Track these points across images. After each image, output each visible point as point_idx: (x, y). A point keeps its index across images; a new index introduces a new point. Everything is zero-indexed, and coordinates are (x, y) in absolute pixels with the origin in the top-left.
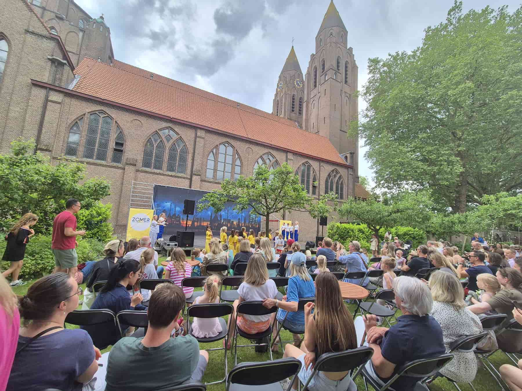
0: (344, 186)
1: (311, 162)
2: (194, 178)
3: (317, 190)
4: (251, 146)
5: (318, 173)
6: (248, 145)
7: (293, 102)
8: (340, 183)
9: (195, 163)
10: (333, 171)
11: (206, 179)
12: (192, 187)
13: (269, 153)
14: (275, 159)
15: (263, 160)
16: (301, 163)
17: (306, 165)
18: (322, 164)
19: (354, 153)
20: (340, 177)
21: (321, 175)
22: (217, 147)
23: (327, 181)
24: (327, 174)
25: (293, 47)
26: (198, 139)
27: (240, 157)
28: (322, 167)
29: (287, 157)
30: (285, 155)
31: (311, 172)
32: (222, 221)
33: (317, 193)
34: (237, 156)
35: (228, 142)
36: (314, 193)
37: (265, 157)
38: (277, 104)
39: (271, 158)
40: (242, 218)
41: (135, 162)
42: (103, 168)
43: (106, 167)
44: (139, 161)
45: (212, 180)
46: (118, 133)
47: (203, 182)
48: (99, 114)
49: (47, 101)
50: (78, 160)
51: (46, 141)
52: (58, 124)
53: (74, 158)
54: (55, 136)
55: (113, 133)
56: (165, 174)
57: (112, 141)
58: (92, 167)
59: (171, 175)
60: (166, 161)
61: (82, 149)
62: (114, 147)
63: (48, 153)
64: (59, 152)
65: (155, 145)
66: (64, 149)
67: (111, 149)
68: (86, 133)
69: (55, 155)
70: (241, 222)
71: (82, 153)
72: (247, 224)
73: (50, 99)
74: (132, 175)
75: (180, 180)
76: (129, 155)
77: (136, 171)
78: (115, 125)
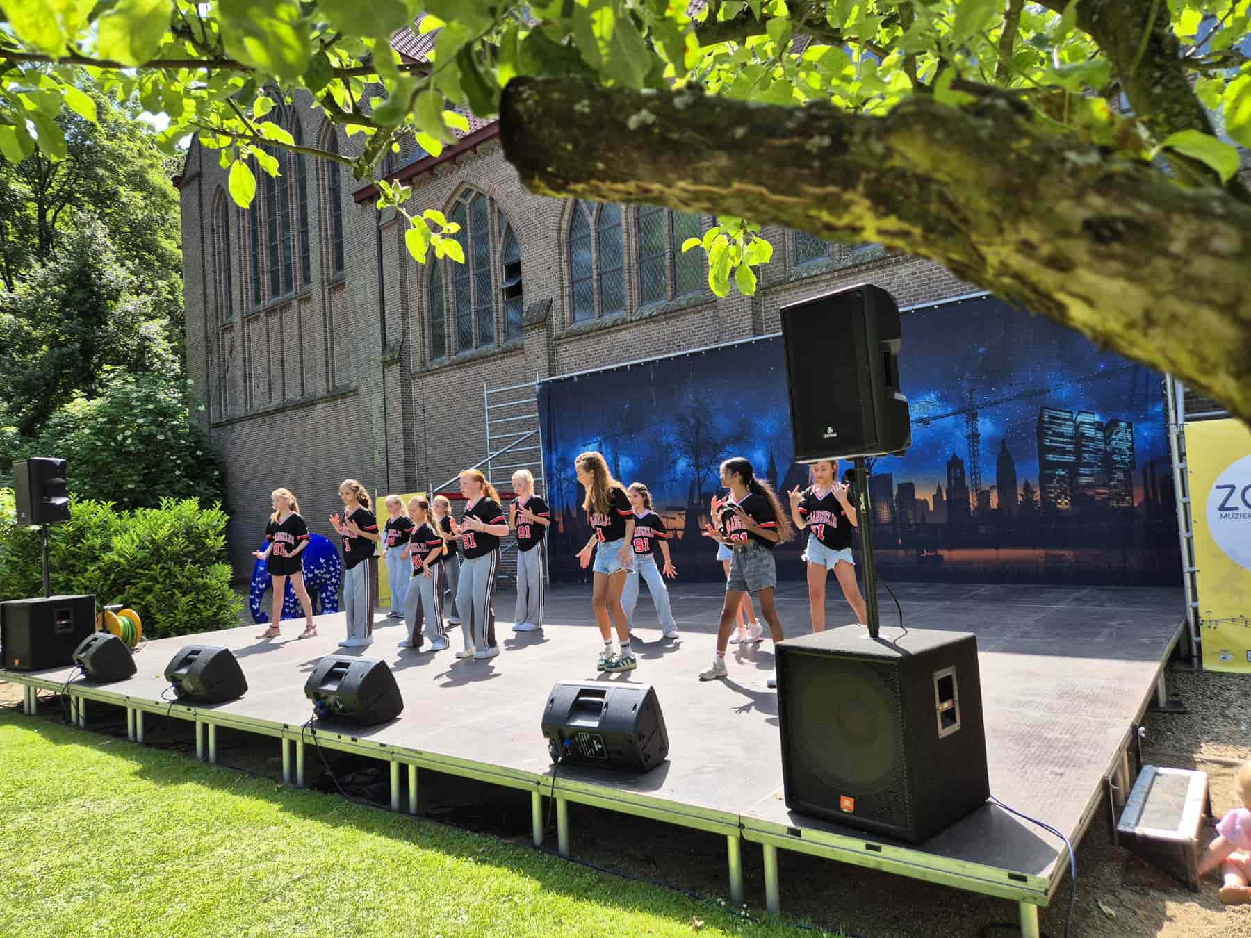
40: (974, 455)
41: (543, 313)
42: (490, 367)
43: (494, 360)
44: (557, 304)
45: (825, 263)
46: (503, 231)
47: (779, 292)
48: (461, 200)
49: (380, 231)
50: (447, 363)
51: (394, 336)
52: (402, 283)
53: (444, 359)
54: (404, 317)
55: (493, 240)
56: (631, 322)
57: (495, 271)
58: (471, 371)
59: (650, 316)
60: (629, 263)
61: (450, 329)
62: (501, 286)
63: (396, 368)
64: (418, 357)
65: (591, 220)
66: (427, 342)
67: (496, 295)
68: (449, 277)
69: (415, 367)
70: (976, 485)
71: (452, 339)
72: (1027, 488)
73: (382, 222)
74: (542, 363)
75: (682, 324)
76: (532, 295)
77: (553, 343)
78: (493, 212)
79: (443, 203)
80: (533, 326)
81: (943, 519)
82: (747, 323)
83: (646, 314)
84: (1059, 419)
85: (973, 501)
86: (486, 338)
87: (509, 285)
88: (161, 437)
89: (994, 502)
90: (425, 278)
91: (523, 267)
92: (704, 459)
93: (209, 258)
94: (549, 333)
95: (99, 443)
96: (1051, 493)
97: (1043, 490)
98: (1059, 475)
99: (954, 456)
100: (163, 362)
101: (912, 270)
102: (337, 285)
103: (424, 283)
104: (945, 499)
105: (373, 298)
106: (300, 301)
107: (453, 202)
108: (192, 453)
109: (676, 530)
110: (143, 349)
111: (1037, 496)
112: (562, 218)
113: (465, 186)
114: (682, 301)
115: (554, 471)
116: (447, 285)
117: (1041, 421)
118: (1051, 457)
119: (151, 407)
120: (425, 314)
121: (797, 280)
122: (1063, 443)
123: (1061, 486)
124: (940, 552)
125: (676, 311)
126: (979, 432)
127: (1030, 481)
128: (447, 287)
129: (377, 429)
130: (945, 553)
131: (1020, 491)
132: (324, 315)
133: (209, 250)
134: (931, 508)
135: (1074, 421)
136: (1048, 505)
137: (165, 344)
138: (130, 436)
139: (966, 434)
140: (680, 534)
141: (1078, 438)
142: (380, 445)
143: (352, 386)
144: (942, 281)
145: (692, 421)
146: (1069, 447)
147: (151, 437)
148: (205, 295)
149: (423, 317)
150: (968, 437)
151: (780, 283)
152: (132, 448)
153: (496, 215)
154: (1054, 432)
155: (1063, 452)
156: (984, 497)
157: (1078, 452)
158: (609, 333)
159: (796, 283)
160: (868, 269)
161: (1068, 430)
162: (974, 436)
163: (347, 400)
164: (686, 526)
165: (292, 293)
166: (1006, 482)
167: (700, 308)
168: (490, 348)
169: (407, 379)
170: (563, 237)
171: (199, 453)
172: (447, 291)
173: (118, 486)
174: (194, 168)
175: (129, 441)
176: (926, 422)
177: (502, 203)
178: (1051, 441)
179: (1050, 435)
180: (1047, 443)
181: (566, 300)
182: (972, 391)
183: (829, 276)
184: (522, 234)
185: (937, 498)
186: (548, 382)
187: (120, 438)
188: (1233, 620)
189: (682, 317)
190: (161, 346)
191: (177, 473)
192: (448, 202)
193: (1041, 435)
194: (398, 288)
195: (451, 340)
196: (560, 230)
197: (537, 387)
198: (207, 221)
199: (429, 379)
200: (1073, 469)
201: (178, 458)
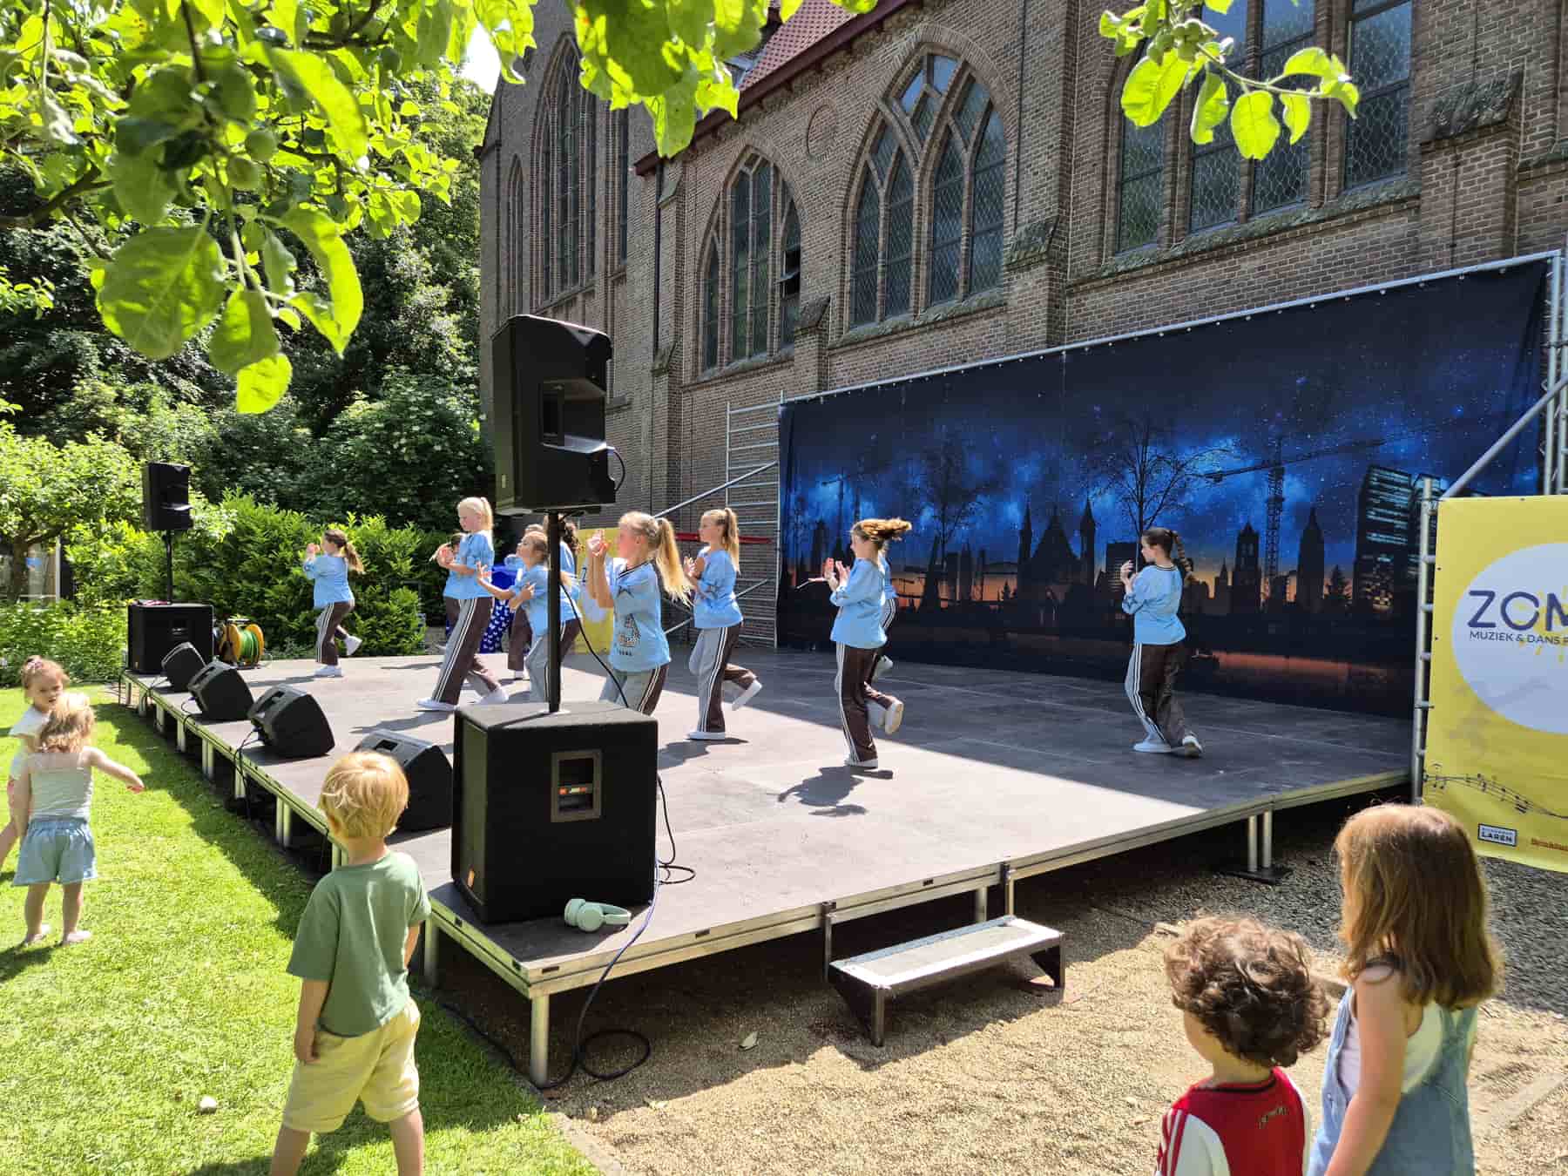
40: (1273, 527)
41: (816, 316)
42: (761, 381)
43: (766, 373)
44: (835, 302)
45: (1151, 252)
46: (787, 210)
47: (1088, 291)
48: (746, 170)
49: (659, 210)
50: (717, 374)
51: (666, 340)
52: (677, 274)
53: (715, 371)
54: (678, 316)
55: (775, 220)
56: (914, 328)
57: (774, 260)
58: (741, 385)
59: (935, 322)
60: (918, 250)
61: (724, 332)
62: (779, 279)
63: (665, 377)
64: (689, 367)
65: (882, 193)
66: (700, 347)
67: (773, 291)
68: (728, 267)
69: (686, 378)
70: (1272, 569)
71: (726, 345)
72: (1337, 577)
73: (662, 199)
74: (812, 378)
75: (972, 332)
76: (811, 291)
77: (825, 356)
78: (776, 184)
79: (726, 172)
80: (806, 331)
81: (1223, 611)
82: (1041, 331)
83: (931, 319)
84: (1392, 483)
85: (1265, 589)
86: (760, 344)
87: (789, 277)
88: (438, 448)
89: (1291, 593)
90: (703, 269)
91: (803, 256)
92: (953, 509)
93: (503, 243)
94: (822, 341)
95: (375, 451)
96: (1369, 587)
97: (1358, 579)
98: (1382, 562)
99: (1249, 528)
100: (455, 364)
101: (1258, 263)
102: (620, 278)
103: (702, 274)
104: (1230, 584)
105: (649, 293)
106: (585, 295)
107: (737, 172)
108: (472, 469)
109: (913, 597)
110: (434, 349)
111: (1348, 591)
112: (848, 191)
113: (752, 151)
114: (974, 302)
115: (792, 513)
116: (724, 277)
117: (1367, 486)
118: (1374, 537)
119: (429, 413)
120: (701, 313)
121: (1110, 275)
122: (1392, 517)
123: (1383, 578)
124: (1216, 654)
125: (965, 315)
126: (1284, 494)
127: (1342, 569)
128: (724, 280)
129: (644, 451)
130: (1223, 657)
131: (1327, 580)
132: (606, 313)
133: (504, 233)
134: (1212, 594)
135: (1411, 488)
136: (1363, 603)
137: (460, 343)
138: (406, 445)
139: (1266, 496)
140: (917, 602)
141: (1414, 513)
142: (646, 469)
143: (627, 399)
144: (1298, 279)
145: (943, 461)
146: (1400, 524)
147: (429, 446)
148: (498, 287)
149: (697, 317)
150: (1268, 501)
151: (1090, 279)
152: (406, 459)
153: (780, 188)
154: (1383, 501)
155: (1389, 529)
156: (1279, 585)
158: (888, 341)
159: (1111, 280)
160: (1202, 261)
161: (1402, 500)
162: (1277, 501)
163: (621, 415)
164: (926, 591)
165: (577, 288)
166: (1310, 568)
167: (992, 312)
168: (762, 358)
169: (676, 392)
170: (849, 215)
171: (480, 468)
172: (723, 287)
173: (392, 499)
174: (494, 136)
175: (404, 450)
176: (1217, 477)
177: (788, 172)
178: (1378, 514)
179: (1376, 506)
180: (1372, 516)
181: (847, 298)
182: (1280, 438)
183: (1151, 270)
184: (804, 213)
185: (1220, 582)
186: (792, 403)
187: (395, 446)
188: (1468, 780)
189: (972, 324)
190: (453, 343)
191: (454, 488)
192: (731, 172)
193: (1365, 505)
194: (672, 281)
195: (724, 347)
196: (845, 207)
197: (780, 409)
198: (504, 198)
199: (698, 393)
201: (456, 473)
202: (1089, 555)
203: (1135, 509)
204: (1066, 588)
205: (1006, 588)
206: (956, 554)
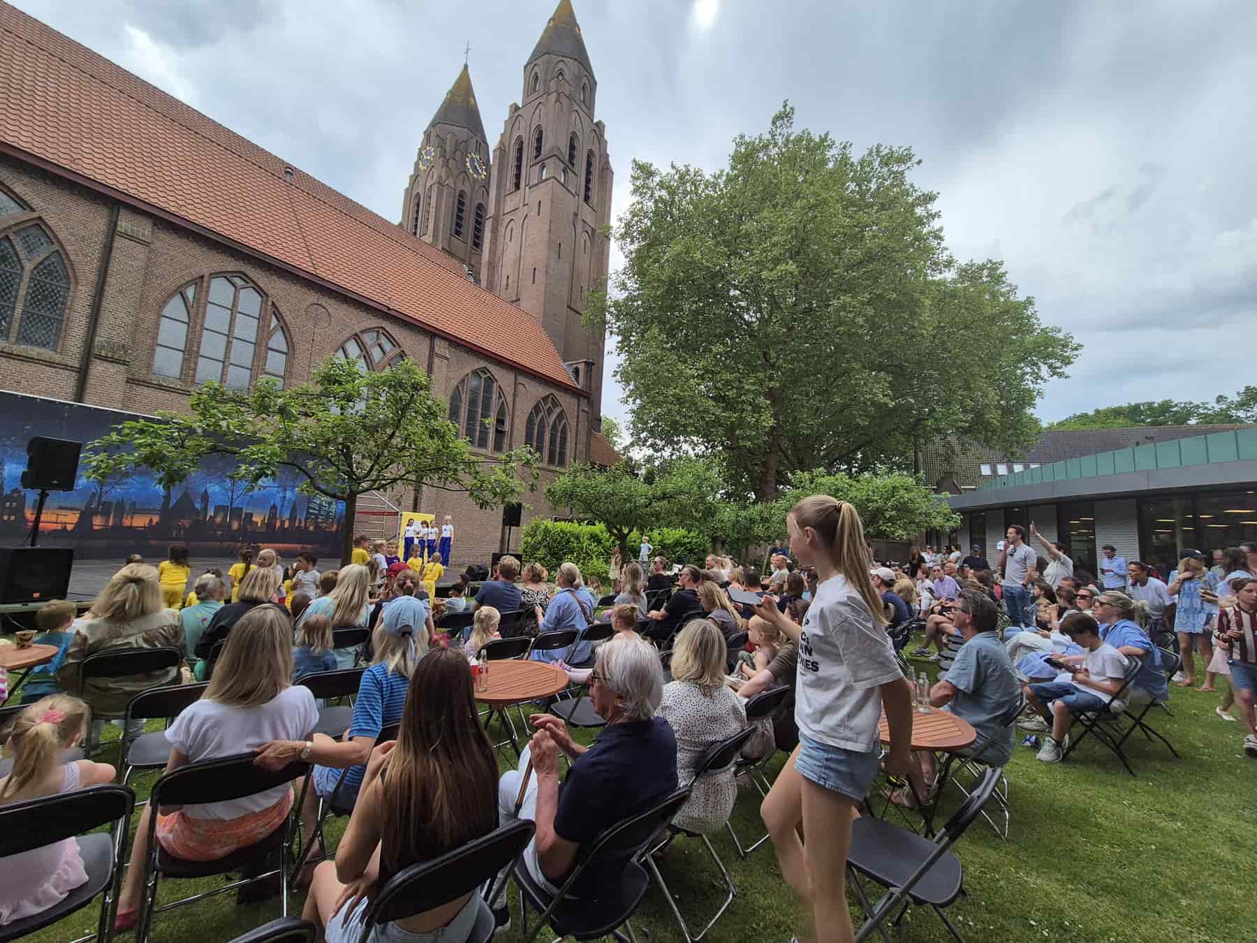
0: (569, 436)
1: (494, 369)
2: (98, 369)
3: (506, 441)
4: (325, 301)
5: (510, 399)
6: (312, 297)
7: (460, 210)
8: (560, 428)
9: (106, 320)
10: (545, 399)
11: (151, 376)
12: (87, 397)
13: (381, 331)
14: (397, 351)
15: (362, 346)
16: (468, 370)
17: (484, 376)
18: (521, 379)
19: (593, 364)
20: (561, 416)
21: (518, 407)
22: (199, 281)
23: (530, 421)
24: (532, 406)
25: (466, 67)
26: (119, 243)
27: (285, 328)
28: (520, 387)
29: (432, 349)
30: (428, 341)
31: (495, 396)
32: (211, 513)
33: (505, 446)
34: (274, 322)
35: (243, 273)
36: (498, 447)
37: (368, 339)
38: (414, 202)
39: (388, 346)
40: (282, 505)
70: (281, 518)
72: (300, 521)
81: (264, 530)
84: (316, 497)
85: (278, 524)
89: (286, 525)
96: (308, 524)
97: (305, 523)
98: (312, 518)
99: (274, 504)
104: (266, 522)
118: (310, 511)
122: (316, 506)
123: (312, 522)
126: (286, 496)
127: (301, 519)
131: (297, 522)
134: (259, 525)
135: (320, 499)
136: (306, 528)
140: (70, 526)
141: (320, 505)
146: (317, 508)
150: (281, 497)
154: (313, 501)
155: (314, 509)
156: (283, 523)
157: (319, 511)
162: (284, 498)
164: (80, 521)
166: (292, 519)
176: (265, 488)
178: (312, 505)
180: (310, 505)
185: (263, 521)
200: (317, 516)
202: (205, 509)
203: (230, 494)
204: (191, 521)
205: (151, 521)
206: (111, 503)
